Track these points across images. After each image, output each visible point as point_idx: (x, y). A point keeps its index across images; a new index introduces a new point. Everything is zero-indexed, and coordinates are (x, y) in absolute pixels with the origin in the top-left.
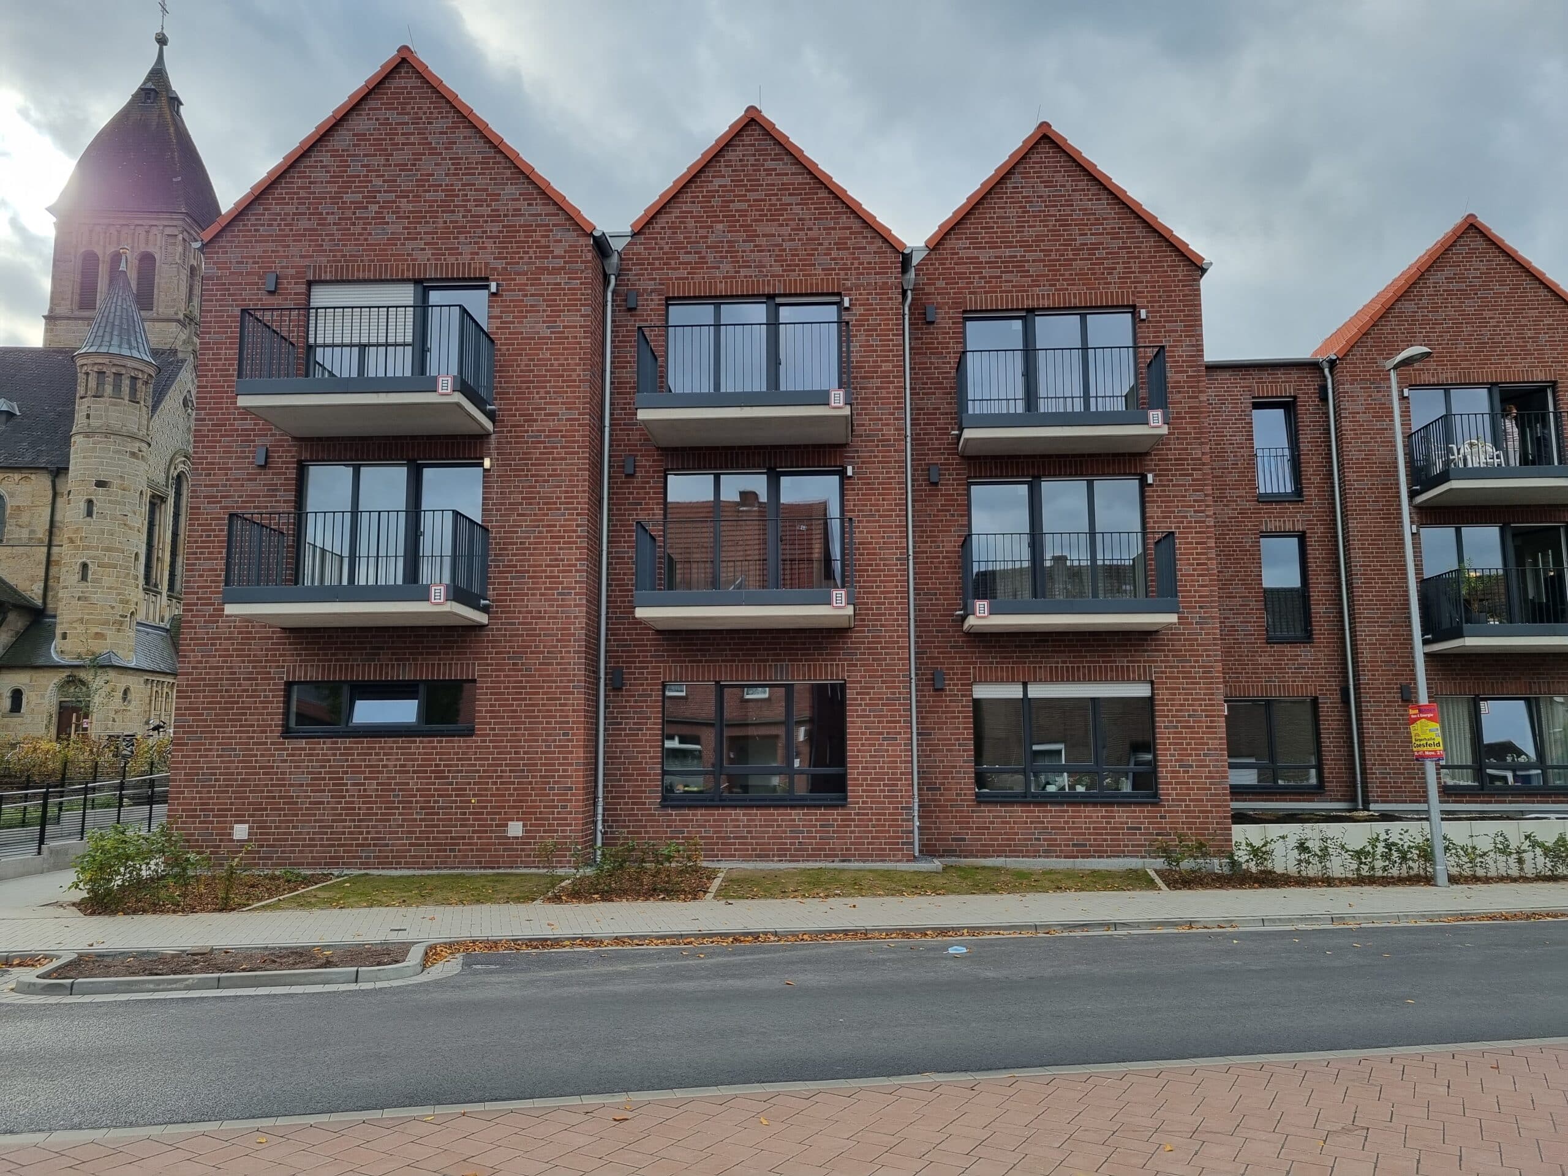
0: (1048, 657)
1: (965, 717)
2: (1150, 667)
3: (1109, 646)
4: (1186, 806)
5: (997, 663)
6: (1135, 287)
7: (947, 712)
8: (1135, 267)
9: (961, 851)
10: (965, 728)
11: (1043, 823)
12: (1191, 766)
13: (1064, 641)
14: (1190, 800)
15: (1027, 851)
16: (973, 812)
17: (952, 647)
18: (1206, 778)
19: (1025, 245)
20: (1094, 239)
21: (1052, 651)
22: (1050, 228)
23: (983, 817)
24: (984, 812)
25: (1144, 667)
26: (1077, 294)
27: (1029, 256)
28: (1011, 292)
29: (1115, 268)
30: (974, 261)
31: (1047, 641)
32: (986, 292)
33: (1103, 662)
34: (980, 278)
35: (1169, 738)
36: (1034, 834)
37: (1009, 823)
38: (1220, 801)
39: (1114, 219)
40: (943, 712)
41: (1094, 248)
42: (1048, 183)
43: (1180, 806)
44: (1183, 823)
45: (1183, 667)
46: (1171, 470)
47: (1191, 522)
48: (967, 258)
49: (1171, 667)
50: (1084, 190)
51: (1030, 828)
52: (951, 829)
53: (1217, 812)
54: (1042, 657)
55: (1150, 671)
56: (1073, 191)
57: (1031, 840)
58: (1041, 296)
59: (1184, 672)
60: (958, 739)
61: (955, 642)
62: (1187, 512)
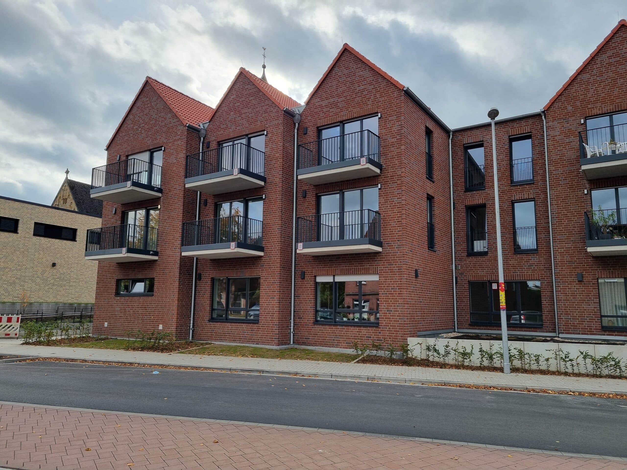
0: (340, 265)
1: (311, 290)
2: (377, 267)
3: (362, 259)
4: (389, 328)
5: (323, 268)
6: (378, 104)
7: (305, 288)
8: (378, 96)
9: (308, 343)
10: (311, 294)
11: (336, 333)
12: (392, 311)
13: (346, 258)
14: (391, 326)
15: (330, 345)
16: (312, 328)
17: (308, 262)
18: (398, 316)
19: (339, 96)
20: (363, 87)
21: (342, 262)
22: (348, 86)
23: (316, 330)
24: (316, 328)
25: (375, 268)
26: (356, 112)
27: (340, 100)
28: (333, 116)
29: (370, 98)
30: (321, 106)
31: (340, 258)
32: (324, 118)
33: (360, 266)
34: (323, 113)
35: (383, 299)
36: (332, 338)
37: (324, 333)
38: (402, 326)
39: (371, 77)
40: (304, 288)
41: (364, 90)
42: (347, 68)
43: (387, 328)
44: (387, 336)
45: (390, 267)
46: (389, 181)
47: (395, 203)
48: (319, 106)
49: (386, 267)
50: (360, 67)
51: (331, 335)
52: (305, 334)
53: (401, 331)
54: (338, 265)
55: (377, 270)
56: (356, 69)
57: (331, 340)
58: (344, 115)
59: (390, 270)
60: (308, 299)
61: (309, 260)
62: (394, 199)
